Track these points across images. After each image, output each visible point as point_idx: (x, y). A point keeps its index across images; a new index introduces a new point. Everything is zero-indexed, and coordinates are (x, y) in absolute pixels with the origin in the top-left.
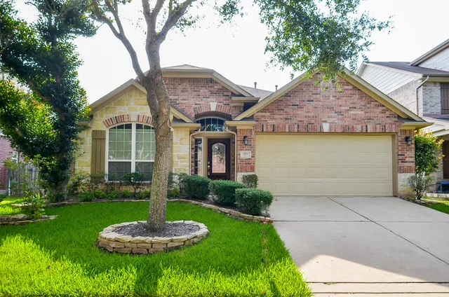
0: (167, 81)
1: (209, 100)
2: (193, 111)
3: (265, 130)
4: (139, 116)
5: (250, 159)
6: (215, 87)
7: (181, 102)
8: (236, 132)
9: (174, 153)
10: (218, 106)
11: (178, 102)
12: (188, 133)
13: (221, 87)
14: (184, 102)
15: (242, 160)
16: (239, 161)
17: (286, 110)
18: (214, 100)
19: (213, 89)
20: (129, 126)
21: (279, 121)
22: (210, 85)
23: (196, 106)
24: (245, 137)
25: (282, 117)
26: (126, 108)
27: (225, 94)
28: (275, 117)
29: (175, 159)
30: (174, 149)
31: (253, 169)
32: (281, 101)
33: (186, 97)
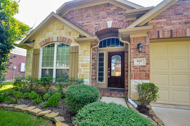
0: (77, 12)
1: (106, 19)
2: (94, 30)
3: (161, 36)
4: (58, 37)
5: (144, 66)
6: (111, 9)
7: (86, 24)
8: (130, 42)
9: (79, 63)
10: (113, 23)
11: (84, 25)
12: (90, 47)
13: (116, 8)
14: (88, 24)
15: (136, 68)
16: (132, 69)
17: (185, 13)
18: (111, 19)
19: (109, 11)
20: (53, 45)
21: (178, 26)
22: (107, 8)
23: (96, 26)
24: (139, 45)
25: (180, 21)
26: (51, 33)
27: (120, 13)
28: (173, 22)
29: (80, 67)
30: (79, 59)
31: (148, 77)
32: (178, 5)
33: (89, 20)
